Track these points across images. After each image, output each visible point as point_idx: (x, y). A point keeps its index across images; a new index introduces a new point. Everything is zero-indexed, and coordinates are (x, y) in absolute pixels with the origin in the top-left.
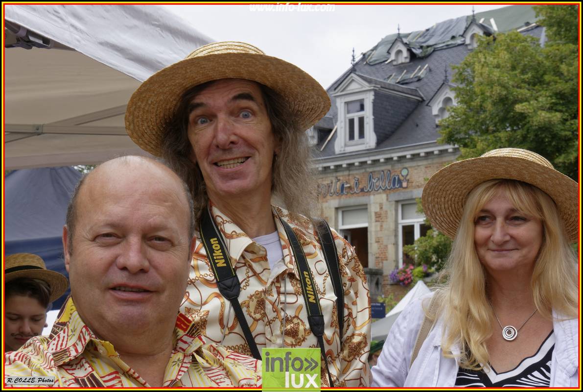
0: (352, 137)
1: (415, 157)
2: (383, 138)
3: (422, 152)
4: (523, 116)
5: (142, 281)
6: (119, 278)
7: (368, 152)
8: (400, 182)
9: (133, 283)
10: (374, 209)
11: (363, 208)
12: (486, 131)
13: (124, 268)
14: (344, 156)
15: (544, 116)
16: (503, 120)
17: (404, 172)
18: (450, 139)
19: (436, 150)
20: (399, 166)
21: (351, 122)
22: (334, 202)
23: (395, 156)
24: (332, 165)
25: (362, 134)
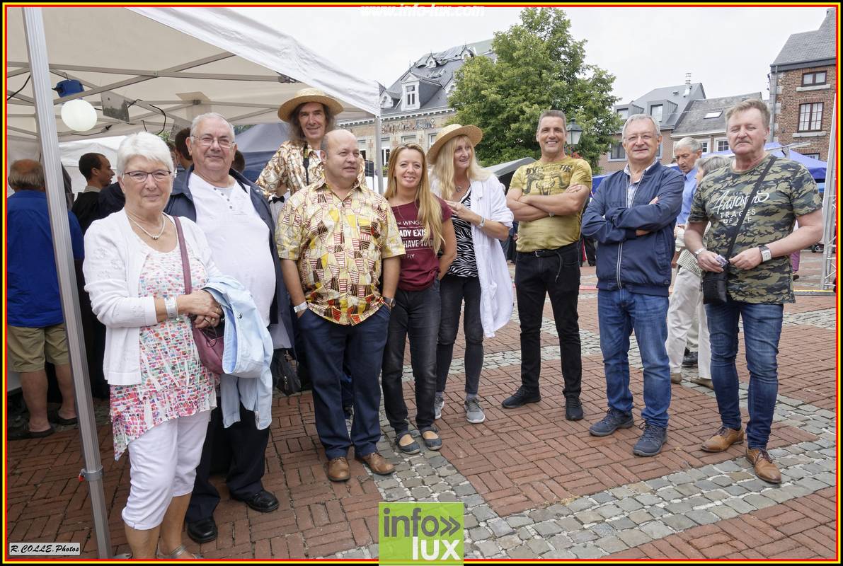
0: (409, 103)
1: (437, 113)
2: (424, 104)
3: (441, 111)
4: (484, 96)
5: (354, 166)
6: (348, 165)
7: (416, 111)
8: (430, 125)
10: (418, 137)
11: (414, 137)
12: (468, 103)
13: (350, 162)
14: (405, 112)
15: (494, 96)
16: (476, 98)
17: (433, 121)
18: (453, 106)
19: (447, 110)
20: (430, 118)
21: (409, 96)
22: (401, 134)
23: (428, 113)
24: (400, 117)
25: (413, 103)
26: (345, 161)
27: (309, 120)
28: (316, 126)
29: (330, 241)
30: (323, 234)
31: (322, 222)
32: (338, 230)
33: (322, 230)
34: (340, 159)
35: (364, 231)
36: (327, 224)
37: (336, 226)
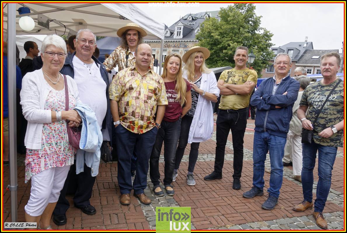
0: (178, 35)
1: (190, 41)
2: (184, 36)
3: (192, 40)
4: (212, 36)
5: (147, 61)
6: (144, 60)
7: (181, 39)
8: (186, 46)
9: (146, 61)
10: (180, 51)
11: (178, 51)
12: (205, 38)
13: (145, 59)
14: (175, 39)
15: (217, 37)
16: (209, 36)
17: (187, 44)
18: (197, 39)
19: (195, 40)
20: (186, 43)
21: (178, 32)
22: (172, 49)
23: (186, 41)
24: (173, 41)
25: (180, 35)
26: (143, 58)
27: (130, 38)
28: (133, 41)
29: (134, 94)
30: (131, 90)
31: (131, 85)
32: (138, 89)
33: (131, 89)
34: (141, 57)
35: (150, 91)
36: (133, 86)
37: (137, 87)
